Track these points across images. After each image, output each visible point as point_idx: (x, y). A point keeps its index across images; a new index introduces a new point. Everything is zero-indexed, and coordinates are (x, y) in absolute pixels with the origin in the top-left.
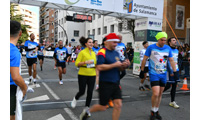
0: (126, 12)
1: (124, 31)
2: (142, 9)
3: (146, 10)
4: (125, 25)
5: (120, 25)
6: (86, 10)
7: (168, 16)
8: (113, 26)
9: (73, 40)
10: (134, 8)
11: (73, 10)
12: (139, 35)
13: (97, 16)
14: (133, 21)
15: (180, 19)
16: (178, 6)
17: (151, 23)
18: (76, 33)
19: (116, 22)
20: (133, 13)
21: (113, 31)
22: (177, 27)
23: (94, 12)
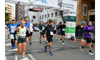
0: (59, 7)
1: (58, 16)
2: (67, 6)
3: (69, 6)
4: (58, 13)
5: (56, 13)
6: (39, 6)
7: (79, 9)
8: (52, 14)
9: (32, 21)
10: (63, 5)
13: (44, 9)
14: (62, 11)
15: (85, 11)
16: (84, 4)
17: (71, 13)
18: (34, 17)
19: (54, 12)
20: (62, 8)
21: (52, 16)
22: (83, 15)
23: (43, 7)
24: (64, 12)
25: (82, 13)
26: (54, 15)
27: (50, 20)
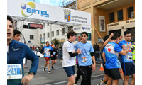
0: (66, 21)
2: (77, 19)
3: (80, 19)
4: (67, 30)
5: (63, 30)
6: (38, 21)
8: (58, 31)
9: (29, 42)
10: (71, 18)
13: (46, 24)
15: (102, 25)
16: (100, 16)
17: (84, 28)
18: (32, 37)
19: (60, 28)
20: (71, 22)
21: (58, 34)
23: (44, 22)
24: (74, 28)
25: (98, 29)
26: (60, 33)
27: (55, 40)
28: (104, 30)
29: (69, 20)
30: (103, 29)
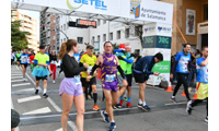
0: (133, 17)
1: (131, 37)
2: (150, 14)
3: (155, 14)
4: (132, 31)
5: (128, 30)
6: (90, 16)
7: (178, 21)
8: (119, 32)
10: (141, 12)
11: (76, 15)
12: (148, 41)
13: (102, 21)
14: (141, 26)
15: (191, 24)
16: (188, 10)
17: (160, 29)
18: (80, 40)
19: (123, 28)
20: (140, 18)
21: (119, 37)
22: (187, 33)
23: (99, 17)
24: (144, 27)
25: (183, 30)
26: (123, 35)
28: (193, 33)
29: (137, 16)
30: (191, 31)
